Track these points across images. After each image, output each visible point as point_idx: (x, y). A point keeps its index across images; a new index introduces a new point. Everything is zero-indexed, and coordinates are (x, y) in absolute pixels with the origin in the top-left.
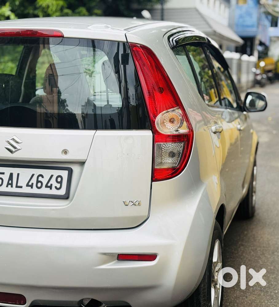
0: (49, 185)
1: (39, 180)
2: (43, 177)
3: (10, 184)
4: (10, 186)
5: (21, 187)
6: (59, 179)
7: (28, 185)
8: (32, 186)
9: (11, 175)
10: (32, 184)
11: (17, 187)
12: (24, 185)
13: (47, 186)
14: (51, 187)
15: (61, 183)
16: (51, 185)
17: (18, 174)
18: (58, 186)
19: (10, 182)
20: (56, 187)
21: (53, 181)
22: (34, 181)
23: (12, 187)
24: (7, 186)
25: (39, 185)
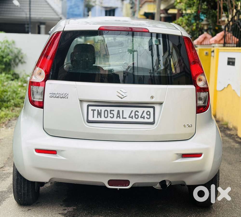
0: (143, 116)
1: (136, 114)
2: (138, 112)
3: (118, 117)
4: (118, 118)
5: (126, 118)
6: (148, 113)
7: (129, 117)
8: (132, 117)
9: (118, 111)
10: (132, 116)
11: (123, 118)
12: (127, 117)
13: (141, 117)
14: (144, 118)
15: (150, 115)
16: (144, 116)
17: (123, 111)
18: (148, 117)
19: (118, 115)
20: (147, 118)
21: (145, 114)
22: (133, 114)
23: (120, 118)
24: (117, 118)
25: (137, 117)
